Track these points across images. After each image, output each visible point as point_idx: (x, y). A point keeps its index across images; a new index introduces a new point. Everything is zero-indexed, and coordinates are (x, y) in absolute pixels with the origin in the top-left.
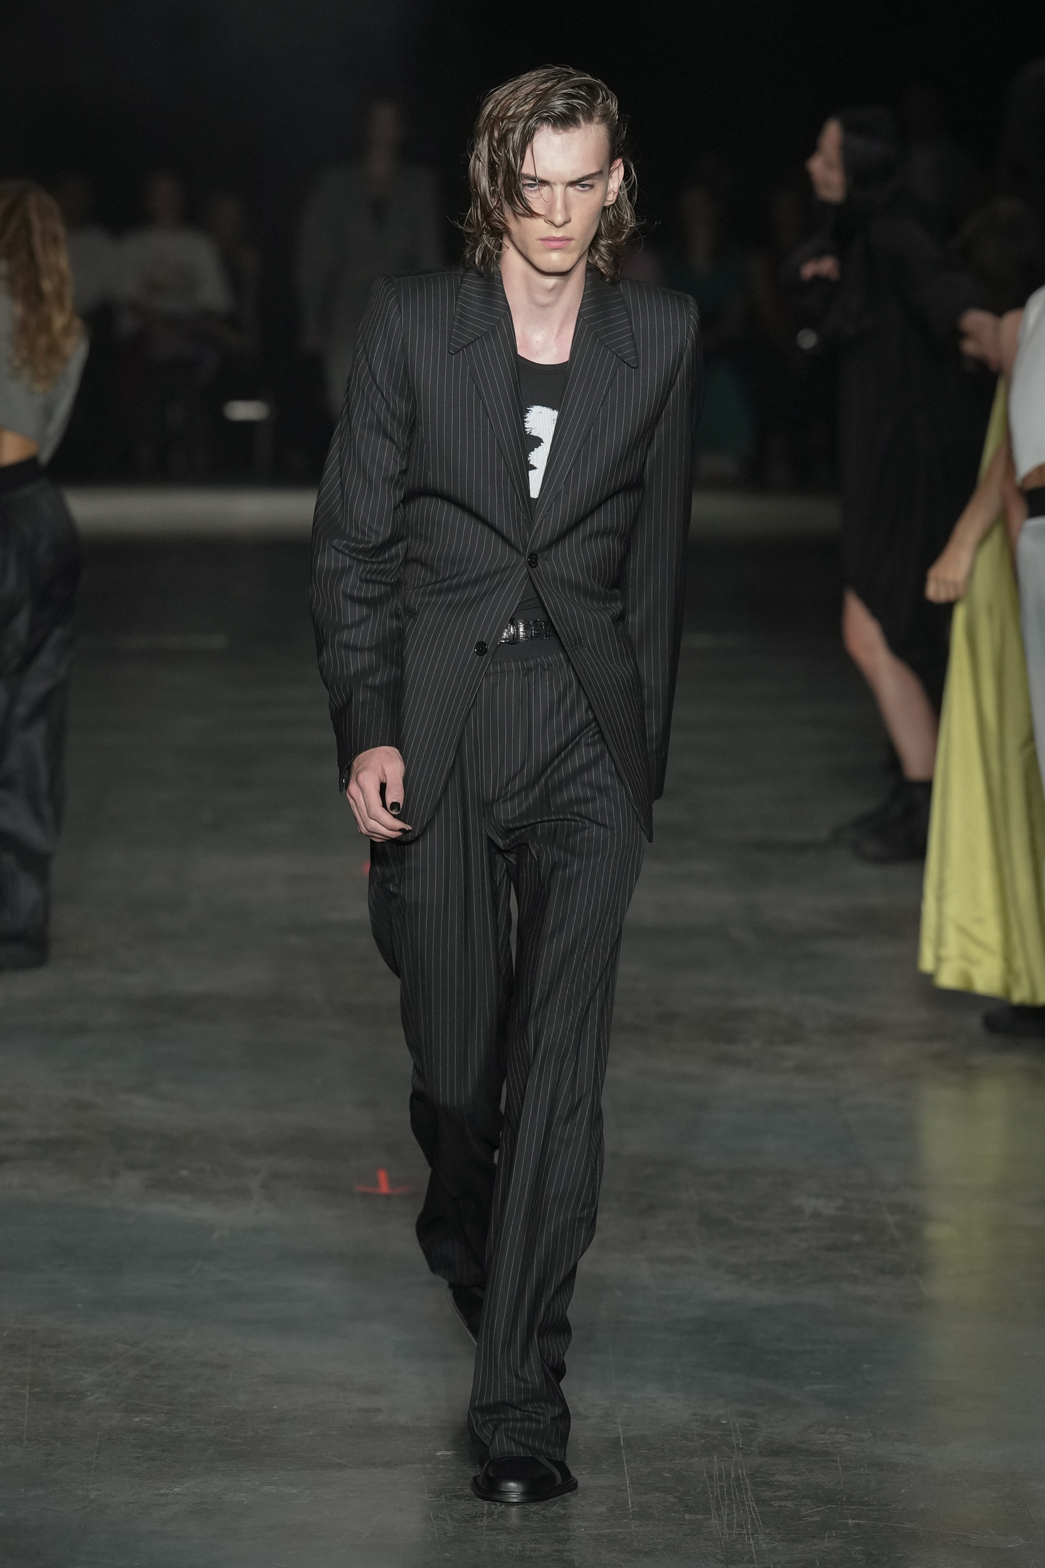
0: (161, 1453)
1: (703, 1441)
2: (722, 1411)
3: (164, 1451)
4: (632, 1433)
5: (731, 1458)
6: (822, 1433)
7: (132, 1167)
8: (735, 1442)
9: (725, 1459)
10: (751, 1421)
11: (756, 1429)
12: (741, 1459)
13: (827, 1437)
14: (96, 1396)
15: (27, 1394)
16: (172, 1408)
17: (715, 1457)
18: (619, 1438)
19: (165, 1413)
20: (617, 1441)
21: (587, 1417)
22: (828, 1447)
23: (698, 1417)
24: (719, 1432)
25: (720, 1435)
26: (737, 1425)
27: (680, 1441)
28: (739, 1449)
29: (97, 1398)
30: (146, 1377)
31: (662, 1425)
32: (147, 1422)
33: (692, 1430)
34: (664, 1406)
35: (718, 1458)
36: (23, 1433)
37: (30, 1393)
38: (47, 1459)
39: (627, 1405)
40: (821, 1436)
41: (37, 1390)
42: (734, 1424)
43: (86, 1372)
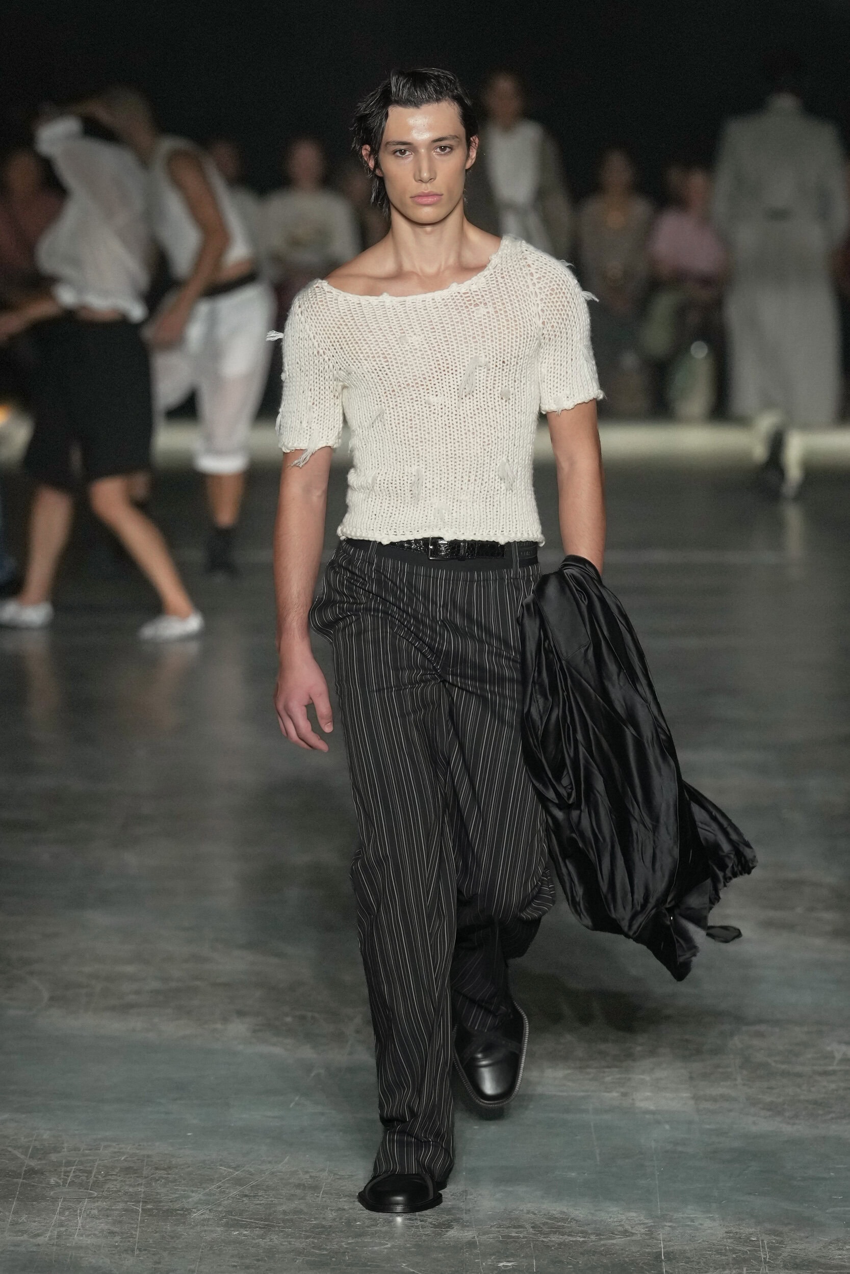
0: (256, 1262)
1: (734, 1256)
2: (751, 1230)
3: (258, 1260)
4: (672, 1248)
5: (760, 1270)
6: (839, 1249)
7: (241, 1014)
8: (763, 1256)
9: (753, 1271)
10: (777, 1238)
11: (781, 1245)
12: (767, 1271)
13: (844, 1252)
14: (200, 1212)
15: (140, 1210)
16: (267, 1223)
17: (745, 1269)
18: (661, 1252)
19: (260, 1228)
20: (658, 1256)
21: (633, 1234)
22: (845, 1262)
23: (731, 1235)
24: (749, 1248)
25: (749, 1251)
26: (765, 1242)
27: (715, 1255)
28: (766, 1262)
29: (202, 1214)
30: (246, 1196)
31: (699, 1241)
32: (245, 1235)
33: (725, 1245)
34: (701, 1224)
35: (747, 1270)
36: (135, 1244)
37: (142, 1209)
38: (155, 1266)
39: (670, 1224)
40: (839, 1252)
41: (149, 1206)
42: (763, 1241)
43: (193, 1192)
